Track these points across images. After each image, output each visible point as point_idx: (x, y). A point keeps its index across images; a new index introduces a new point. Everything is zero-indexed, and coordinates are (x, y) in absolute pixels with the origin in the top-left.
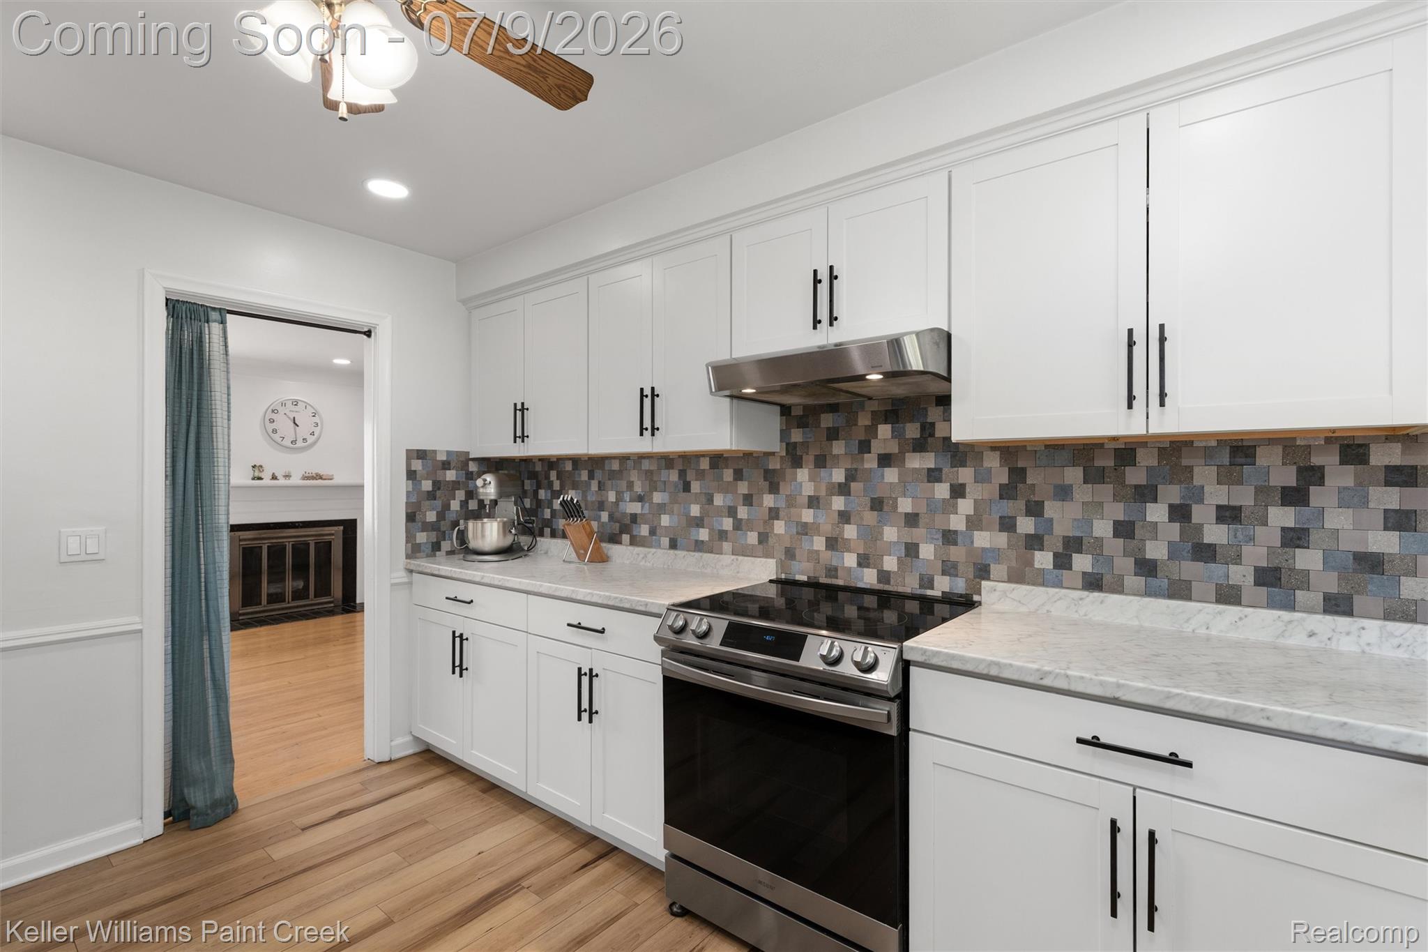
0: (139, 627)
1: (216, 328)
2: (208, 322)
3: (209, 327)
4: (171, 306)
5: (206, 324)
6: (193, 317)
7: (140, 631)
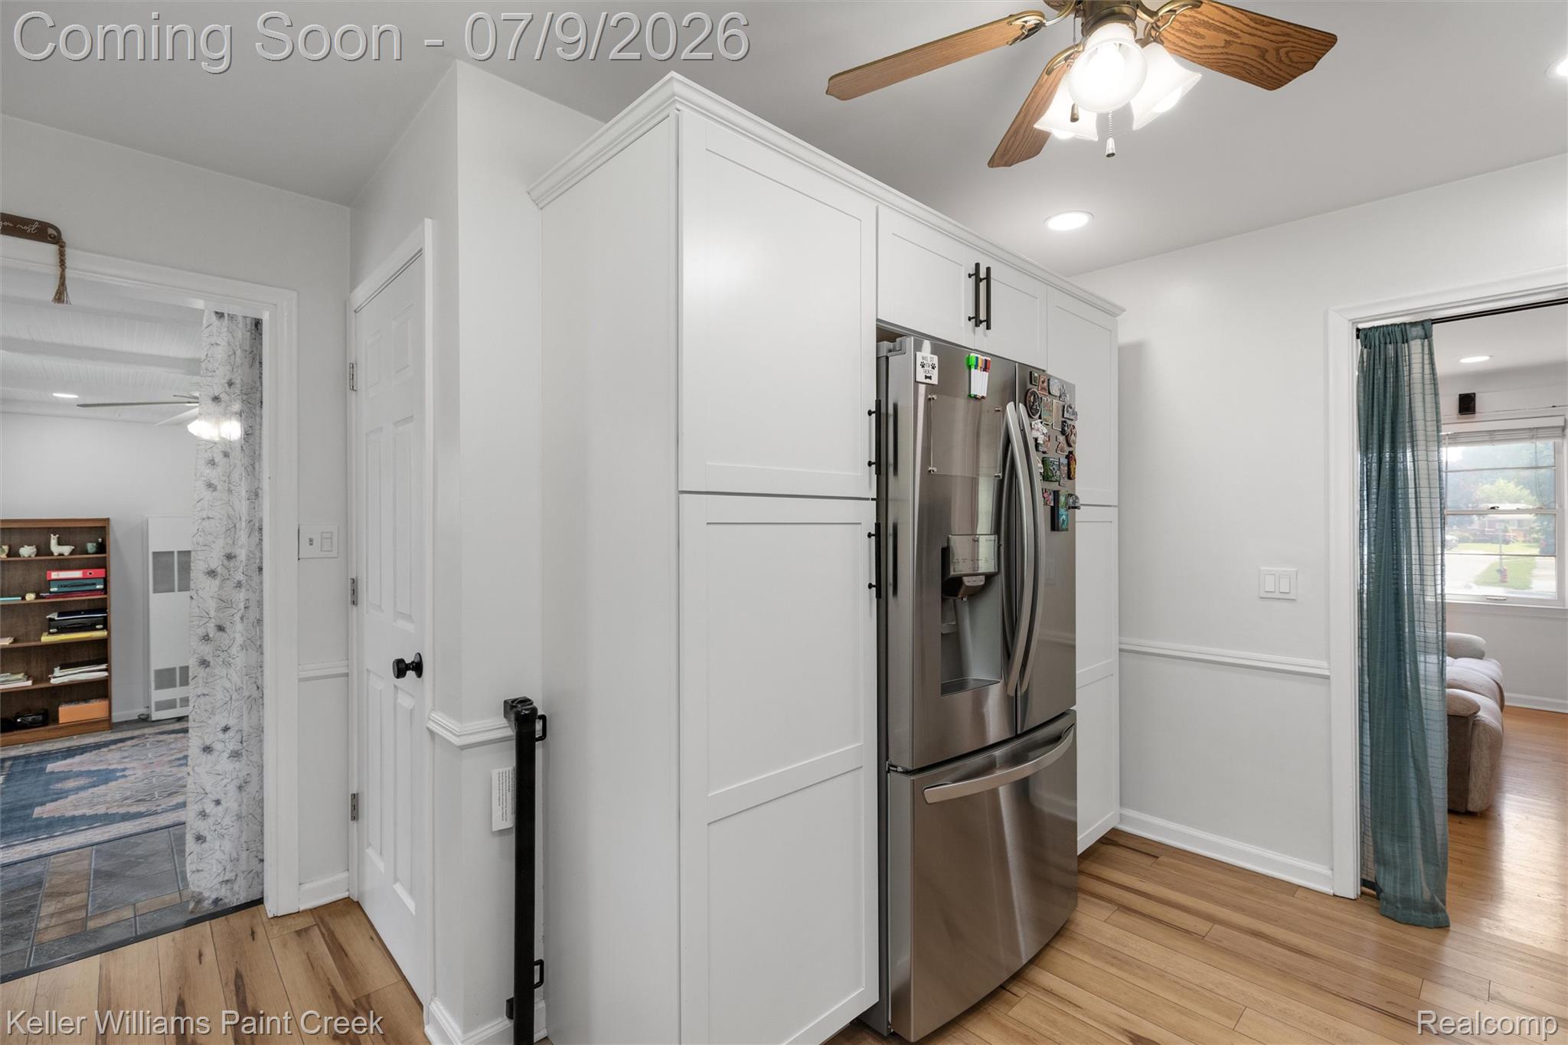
0: (1326, 673)
1: (1416, 346)
2: (1407, 341)
3: (1408, 347)
4: (1361, 335)
5: (1406, 345)
6: (1388, 341)
7: (1327, 678)
